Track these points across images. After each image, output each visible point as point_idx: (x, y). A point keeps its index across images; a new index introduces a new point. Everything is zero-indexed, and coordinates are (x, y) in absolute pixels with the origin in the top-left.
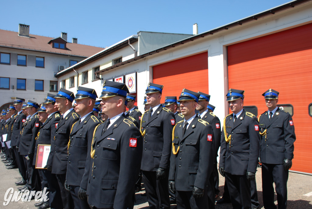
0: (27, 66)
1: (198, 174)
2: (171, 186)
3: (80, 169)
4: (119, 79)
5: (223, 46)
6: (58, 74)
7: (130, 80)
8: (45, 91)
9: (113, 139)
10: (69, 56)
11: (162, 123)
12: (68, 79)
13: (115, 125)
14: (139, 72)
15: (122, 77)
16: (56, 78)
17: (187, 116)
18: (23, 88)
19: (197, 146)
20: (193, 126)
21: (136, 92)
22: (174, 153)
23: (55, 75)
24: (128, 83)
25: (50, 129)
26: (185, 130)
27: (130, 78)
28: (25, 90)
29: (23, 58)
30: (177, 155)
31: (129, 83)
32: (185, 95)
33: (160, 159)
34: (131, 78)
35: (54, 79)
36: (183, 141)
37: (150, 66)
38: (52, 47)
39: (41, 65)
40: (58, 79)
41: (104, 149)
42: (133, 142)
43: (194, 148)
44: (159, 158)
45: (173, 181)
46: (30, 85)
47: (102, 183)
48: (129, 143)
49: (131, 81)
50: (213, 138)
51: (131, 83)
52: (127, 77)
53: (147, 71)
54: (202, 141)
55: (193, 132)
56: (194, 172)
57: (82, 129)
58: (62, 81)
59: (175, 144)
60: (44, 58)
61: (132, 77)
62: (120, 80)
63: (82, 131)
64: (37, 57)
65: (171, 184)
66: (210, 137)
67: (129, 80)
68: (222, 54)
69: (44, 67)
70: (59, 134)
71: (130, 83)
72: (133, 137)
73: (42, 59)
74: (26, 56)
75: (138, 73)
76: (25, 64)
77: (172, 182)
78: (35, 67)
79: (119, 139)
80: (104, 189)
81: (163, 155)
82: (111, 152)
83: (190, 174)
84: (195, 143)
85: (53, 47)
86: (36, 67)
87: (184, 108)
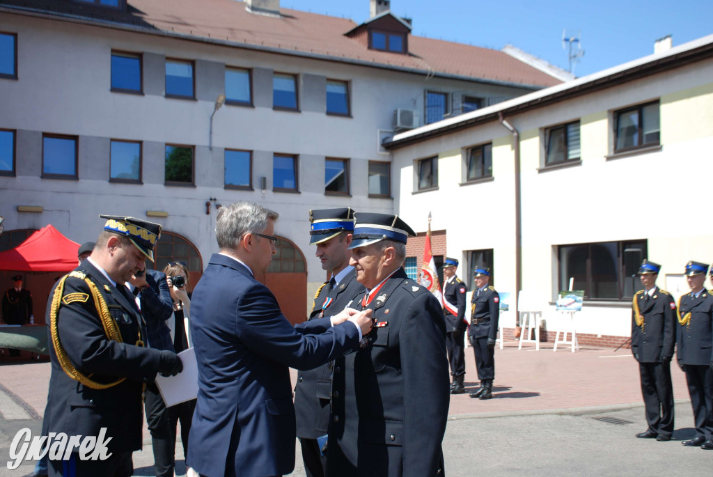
0: (303, 112)
6: (397, 137)
8: (354, 196)
10: (430, 75)
12: (453, 154)
16: (387, 153)
18: (289, 184)
23: (384, 140)
28: (296, 190)
29: (286, 85)
35: (382, 156)
38: (366, 48)
39: (340, 107)
40: (392, 155)
46: (313, 177)
58: (414, 160)
60: (347, 84)
64: (329, 80)
69: (348, 114)
73: (340, 90)
74: (295, 77)
76: (295, 106)
78: (323, 116)
85: (370, 47)
86: (329, 113)
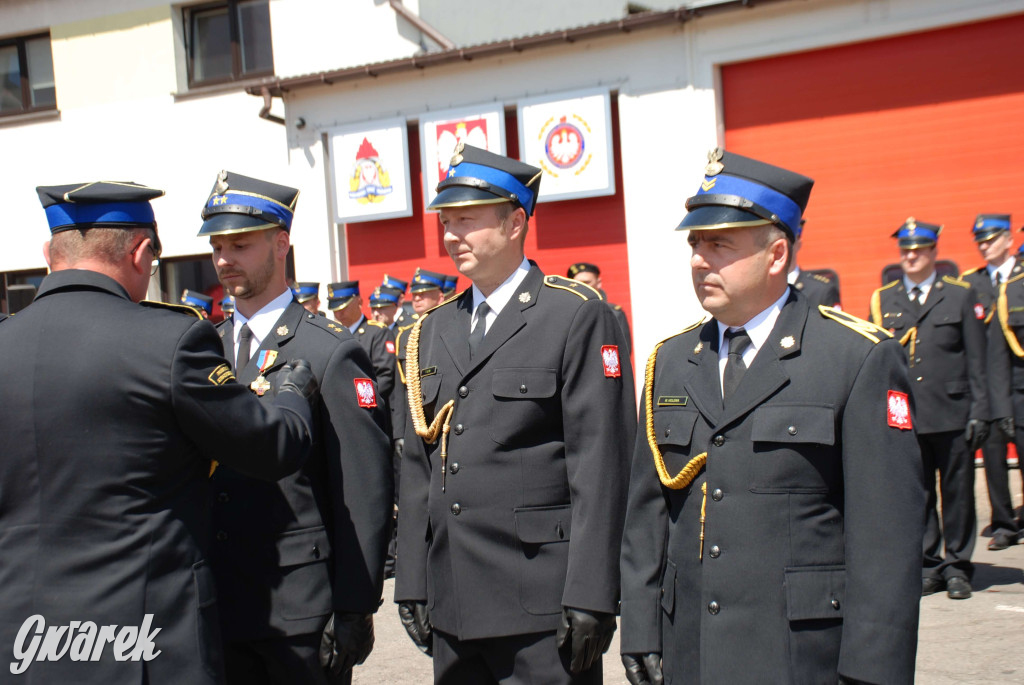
4: (463, 127)
7: (564, 128)
14: (631, 93)
21: (612, 191)
24: (547, 148)
27: (563, 119)
31: (556, 148)
34: (569, 121)
37: (715, 66)
49: (573, 137)
51: (574, 146)
53: (697, 86)
61: (575, 117)
62: (477, 130)
67: (557, 131)
75: (622, 99)
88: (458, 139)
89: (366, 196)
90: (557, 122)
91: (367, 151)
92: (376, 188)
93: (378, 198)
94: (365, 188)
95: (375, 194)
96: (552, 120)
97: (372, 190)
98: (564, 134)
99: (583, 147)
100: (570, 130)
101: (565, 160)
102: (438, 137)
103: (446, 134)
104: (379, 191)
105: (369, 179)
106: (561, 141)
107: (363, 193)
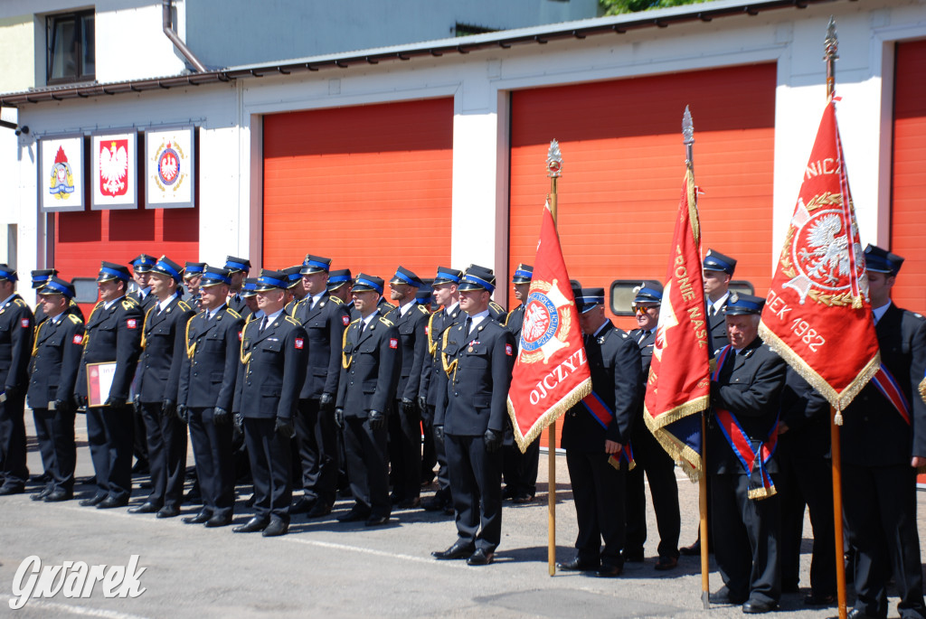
1: (377, 393)
2: (338, 416)
3: (214, 383)
4: (114, 145)
5: (500, 91)
7: (169, 154)
9: (275, 340)
11: (329, 322)
13: (276, 324)
14: (207, 128)
15: (131, 138)
17: (364, 312)
19: (376, 355)
20: (372, 327)
21: (193, 206)
22: (345, 365)
24: (160, 167)
25: (115, 330)
26: (361, 333)
27: (169, 146)
30: (348, 369)
31: (164, 168)
32: (362, 283)
33: (325, 381)
34: (173, 147)
36: (357, 348)
37: (252, 115)
41: (264, 351)
42: (300, 344)
43: (370, 357)
44: (324, 377)
45: (342, 408)
47: (262, 389)
48: (294, 344)
49: (173, 160)
50: (398, 345)
51: (174, 167)
52: (155, 141)
54: (383, 347)
55: (371, 336)
56: (370, 391)
57: (216, 328)
59: (346, 354)
61: (175, 144)
62: (122, 148)
63: (217, 331)
65: (339, 415)
66: (394, 343)
67: (165, 155)
68: (493, 112)
70: (156, 335)
71: (169, 169)
72: (299, 337)
75: (202, 131)
77: (339, 410)
79: (283, 339)
80: (265, 397)
81: (330, 373)
82: (273, 355)
83: (365, 393)
84: (372, 351)
87: (358, 301)
88: (112, 154)
89: (59, 192)
90: (165, 148)
91: (61, 158)
92: (66, 187)
93: (66, 194)
94: (58, 187)
95: (64, 192)
96: (163, 146)
97: (62, 188)
98: (169, 158)
99: (178, 169)
100: (173, 155)
101: (169, 178)
102: (101, 152)
103: (105, 149)
104: (67, 189)
105: (61, 180)
106: (167, 164)
107: (57, 190)
